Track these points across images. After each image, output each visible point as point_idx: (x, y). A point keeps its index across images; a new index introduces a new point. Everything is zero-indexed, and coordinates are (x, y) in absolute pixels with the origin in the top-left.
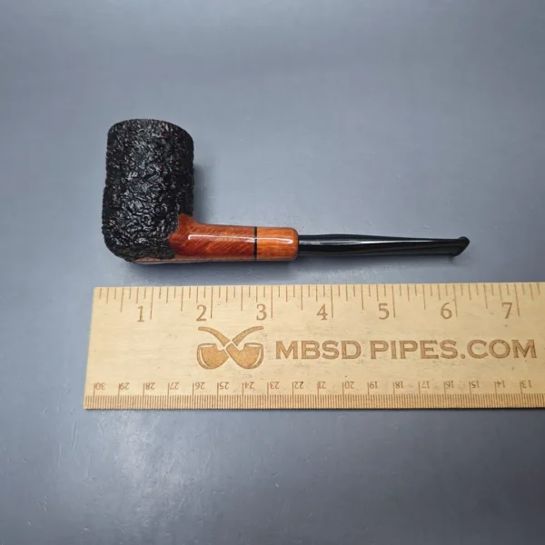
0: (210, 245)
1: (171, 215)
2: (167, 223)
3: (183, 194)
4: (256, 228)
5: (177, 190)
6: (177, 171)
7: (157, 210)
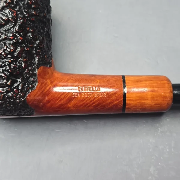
0: (73, 102)
1: (29, 71)
2: (25, 81)
3: (41, 42)
4: (123, 77)
5: (34, 39)
6: (33, 15)
7: (13, 66)
